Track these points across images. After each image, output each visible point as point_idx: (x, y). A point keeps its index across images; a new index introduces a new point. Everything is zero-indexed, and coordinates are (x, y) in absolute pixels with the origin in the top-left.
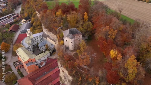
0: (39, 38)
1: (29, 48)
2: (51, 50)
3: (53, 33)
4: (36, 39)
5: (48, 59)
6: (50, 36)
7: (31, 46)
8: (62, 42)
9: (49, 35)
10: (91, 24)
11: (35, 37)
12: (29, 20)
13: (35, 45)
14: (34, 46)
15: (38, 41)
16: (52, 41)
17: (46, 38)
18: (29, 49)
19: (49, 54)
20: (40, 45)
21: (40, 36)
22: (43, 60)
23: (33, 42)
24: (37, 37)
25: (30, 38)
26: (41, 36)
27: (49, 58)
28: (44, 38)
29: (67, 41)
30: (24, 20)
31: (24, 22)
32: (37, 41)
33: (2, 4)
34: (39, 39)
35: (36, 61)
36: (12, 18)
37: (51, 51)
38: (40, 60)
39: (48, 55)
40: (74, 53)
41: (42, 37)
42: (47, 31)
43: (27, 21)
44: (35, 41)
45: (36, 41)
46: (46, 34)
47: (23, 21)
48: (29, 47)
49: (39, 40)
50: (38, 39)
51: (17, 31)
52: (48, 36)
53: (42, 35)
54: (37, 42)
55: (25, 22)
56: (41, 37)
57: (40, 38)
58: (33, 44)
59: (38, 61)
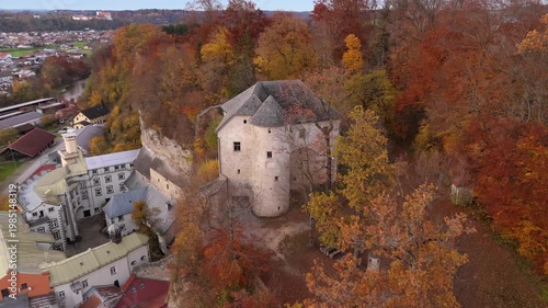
0: (115, 176)
1: (47, 220)
2: (163, 234)
3: (179, 142)
4: (102, 180)
5: (134, 280)
6: (167, 163)
7: (57, 208)
8: (209, 165)
9: (162, 158)
10: (386, 83)
11: (95, 171)
12: (102, 118)
13: (93, 213)
14: (87, 213)
15: (110, 191)
16: (171, 184)
17: (148, 175)
18: (46, 226)
19: (145, 251)
20: (110, 209)
21: (123, 166)
22: (101, 289)
23: (85, 197)
24: (106, 169)
25: (69, 172)
26: (128, 166)
27: (140, 274)
28: (139, 175)
29: (237, 146)
30: (82, 117)
31: (80, 126)
32: (104, 191)
33: (21, 72)
34: (116, 182)
35: (58, 290)
36: (40, 111)
37: (161, 240)
38: (85, 284)
39: (136, 257)
40: (287, 230)
41: (133, 173)
42: (156, 138)
43: (95, 120)
44: (92, 192)
45: (99, 193)
46: (147, 158)
47: (76, 121)
48: (46, 213)
49: (116, 189)
50: (108, 180)
51: (36, 156)
52: (157, 164)
53: (131, 160)
54: (105, 195)
55: (84, 123)
56: (127, 175)
57: (121, 177)
58: (85, 204)
59: (67, 289)
